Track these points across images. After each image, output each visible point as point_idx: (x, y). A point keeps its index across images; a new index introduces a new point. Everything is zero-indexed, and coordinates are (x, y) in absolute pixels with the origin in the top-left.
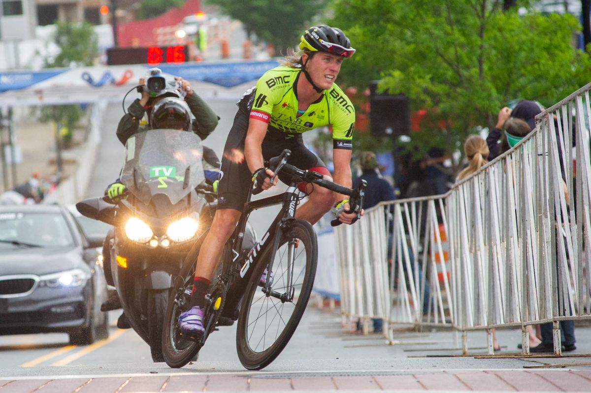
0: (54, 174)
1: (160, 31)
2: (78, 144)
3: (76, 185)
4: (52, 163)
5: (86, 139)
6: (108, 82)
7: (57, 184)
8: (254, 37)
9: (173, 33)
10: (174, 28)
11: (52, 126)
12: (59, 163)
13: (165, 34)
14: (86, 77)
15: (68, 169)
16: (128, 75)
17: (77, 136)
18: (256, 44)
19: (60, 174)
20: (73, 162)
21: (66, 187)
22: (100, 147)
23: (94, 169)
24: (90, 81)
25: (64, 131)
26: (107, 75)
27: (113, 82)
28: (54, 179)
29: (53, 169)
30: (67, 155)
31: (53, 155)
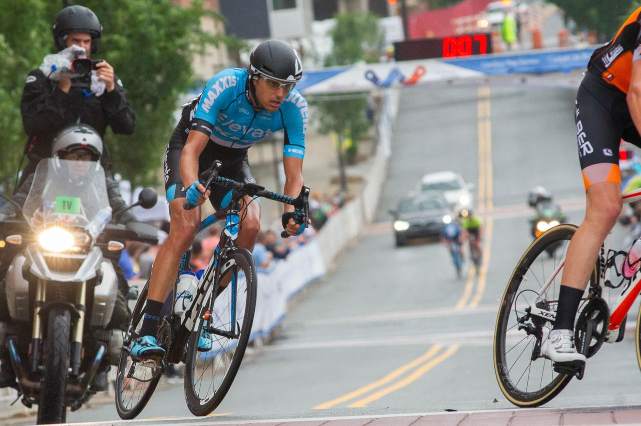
0: (337, 195)
1: (459, 21)
2: (364, 159)
3: (363, 206)
4: (334, 181)
5: (373, 152)
6: (396, 82)
7: (341, 205)
8: (572, 24)
9: (474, 23)
10: (476, 17)
11: (333, 137)
12: (343, 181)
13: (465, 25)
14: (370, 76)
15: (353, 188)
16: (420, 71)
17: (363, 148)
18: (575, 32)
19: (343, 195)
20: (360, 180)
21: (351, 209)
22: (390, 160)
23: (383, 187)
24: (375, 80)
25: (347, 143)
26: (395, 72)
27: (402, 80)
28: (337, 200)
29: (335, 188)
30: (351, 172)
31: (335, 173)
